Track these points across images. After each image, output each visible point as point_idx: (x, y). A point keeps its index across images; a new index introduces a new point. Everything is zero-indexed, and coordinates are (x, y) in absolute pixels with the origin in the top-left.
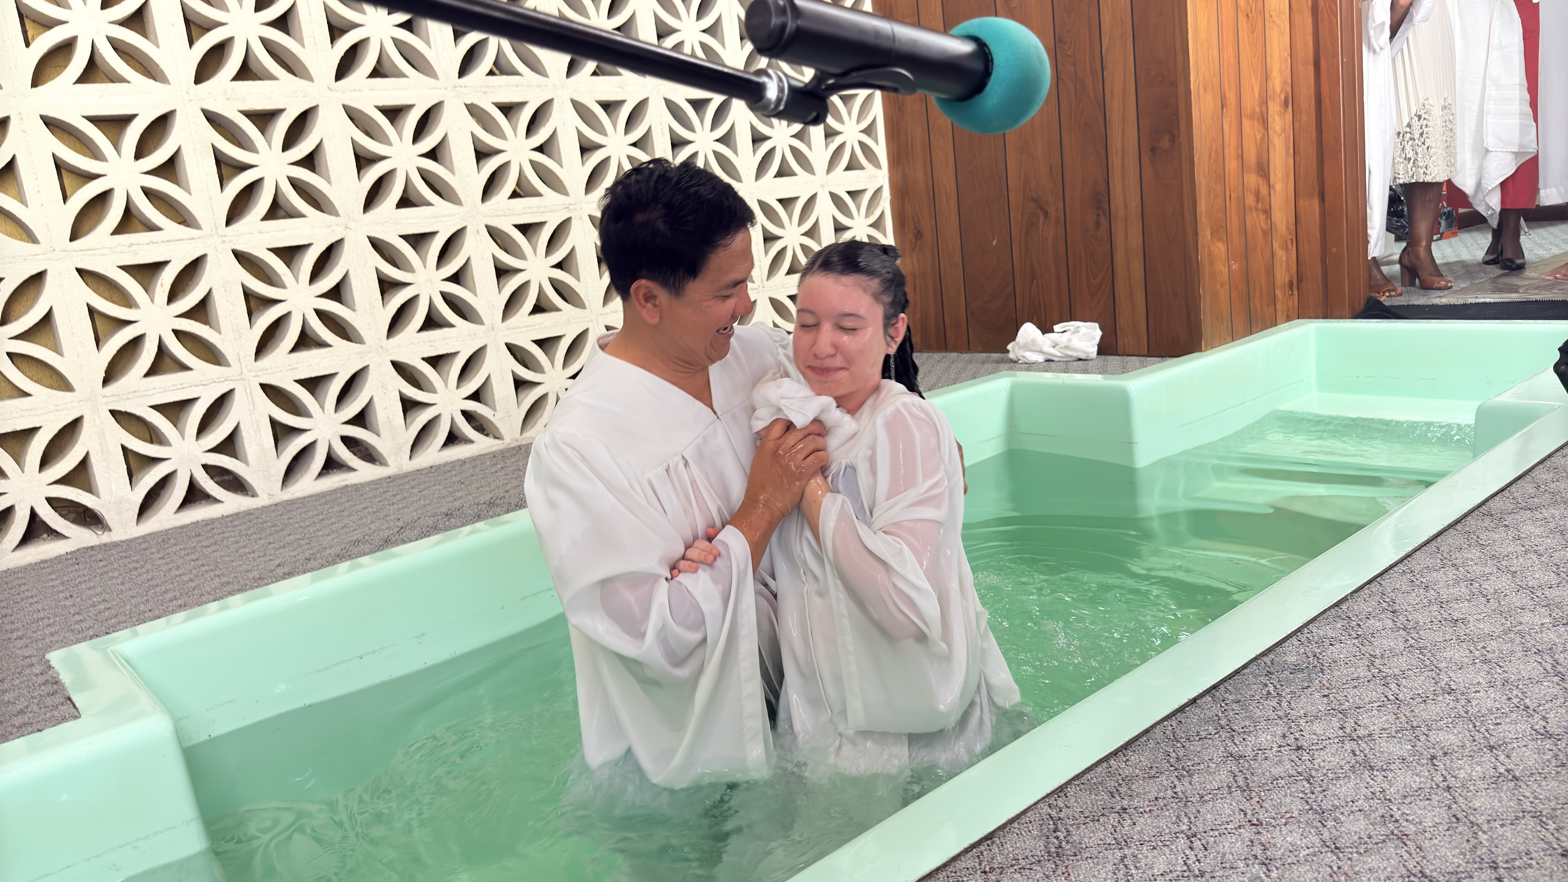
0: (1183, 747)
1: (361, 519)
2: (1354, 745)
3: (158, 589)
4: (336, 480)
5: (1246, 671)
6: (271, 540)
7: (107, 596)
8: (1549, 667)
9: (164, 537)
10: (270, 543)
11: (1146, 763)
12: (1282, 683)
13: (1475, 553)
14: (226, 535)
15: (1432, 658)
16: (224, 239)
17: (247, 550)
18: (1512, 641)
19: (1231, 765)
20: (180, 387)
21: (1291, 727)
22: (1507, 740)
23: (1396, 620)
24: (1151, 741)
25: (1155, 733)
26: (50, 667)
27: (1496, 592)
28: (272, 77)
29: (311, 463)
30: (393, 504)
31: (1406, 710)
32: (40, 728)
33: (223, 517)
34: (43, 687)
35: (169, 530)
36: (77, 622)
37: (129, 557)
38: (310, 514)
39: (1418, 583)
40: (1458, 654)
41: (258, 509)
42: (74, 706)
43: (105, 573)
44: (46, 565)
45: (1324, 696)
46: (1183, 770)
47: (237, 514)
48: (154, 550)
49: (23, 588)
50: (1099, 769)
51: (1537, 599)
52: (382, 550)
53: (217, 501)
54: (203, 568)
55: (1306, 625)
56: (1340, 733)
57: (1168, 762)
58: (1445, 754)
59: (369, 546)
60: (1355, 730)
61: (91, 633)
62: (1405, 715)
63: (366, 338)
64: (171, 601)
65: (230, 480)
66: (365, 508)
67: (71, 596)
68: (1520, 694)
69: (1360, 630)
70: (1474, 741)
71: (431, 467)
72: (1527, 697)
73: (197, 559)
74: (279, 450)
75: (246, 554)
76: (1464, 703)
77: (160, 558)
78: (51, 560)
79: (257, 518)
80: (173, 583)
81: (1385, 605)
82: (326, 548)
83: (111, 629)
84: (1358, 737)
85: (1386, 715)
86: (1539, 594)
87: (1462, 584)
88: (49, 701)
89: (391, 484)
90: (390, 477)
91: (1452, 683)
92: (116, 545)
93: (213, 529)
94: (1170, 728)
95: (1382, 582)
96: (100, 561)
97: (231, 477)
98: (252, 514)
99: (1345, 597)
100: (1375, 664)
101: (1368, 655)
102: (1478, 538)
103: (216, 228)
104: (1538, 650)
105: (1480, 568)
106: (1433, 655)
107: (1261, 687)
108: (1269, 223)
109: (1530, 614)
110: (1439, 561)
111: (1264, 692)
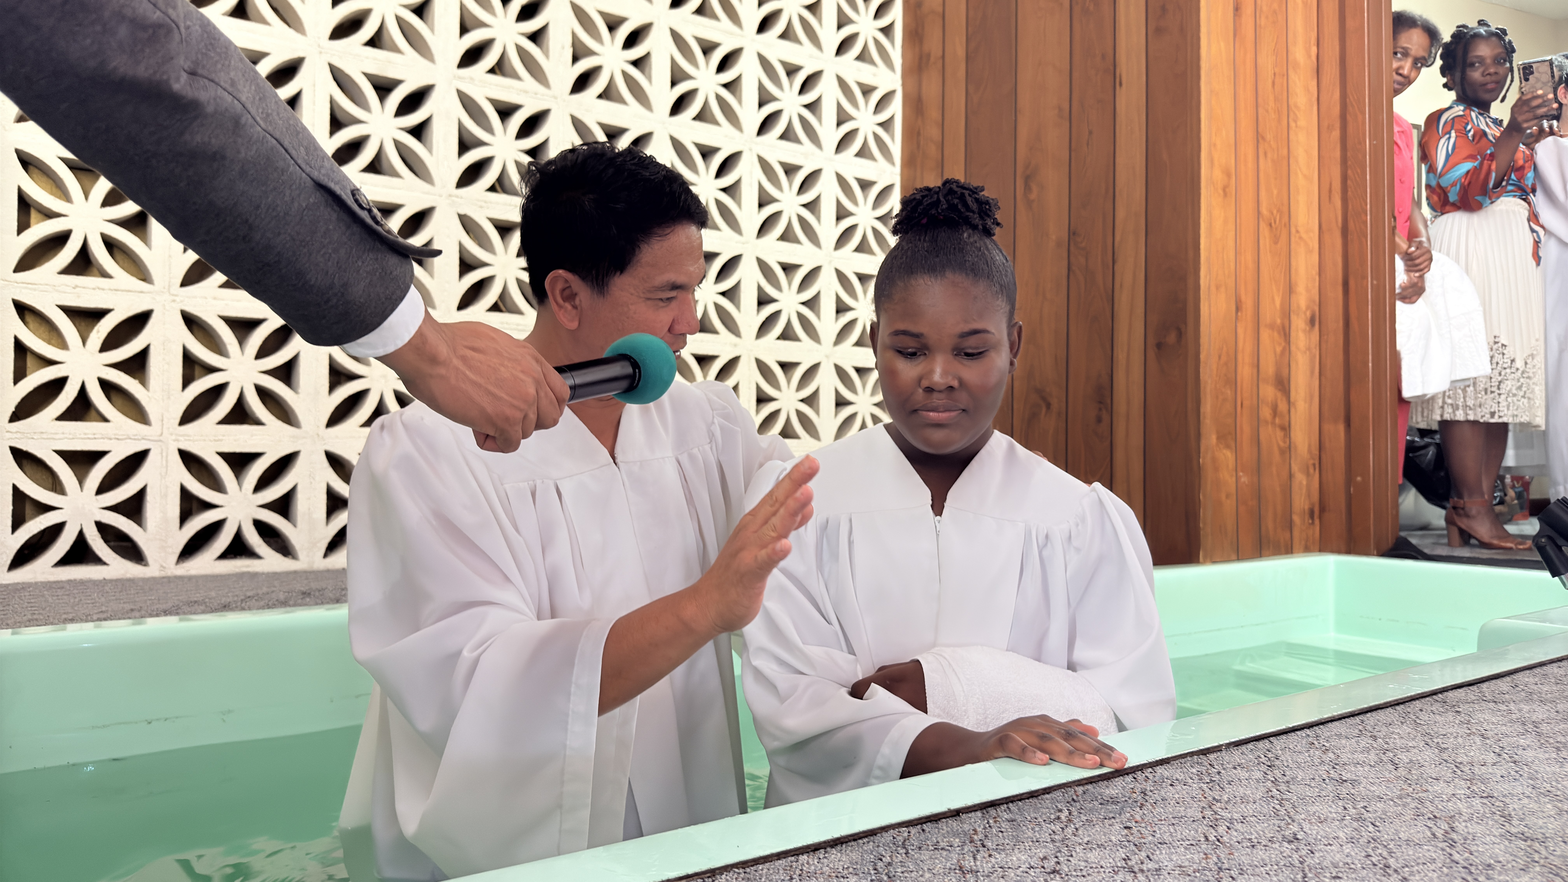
0: (907, 853)
2: (1129, 877)
4: (237, 565)
8: (1439, 833)
11: (844, 863)
12: (1082, 811)
13: (1405, 730)
15: (1290, 810)
16: (175, 298)
18: (1405, 805)
19: (953, 877)
21: (1060, 851)
23: (1268, 772)
27: (1411, 762)
29: (216, 542)
31: (1222, 851)
33: (103, 580)
35: (40, 582)
39: (1319, 746)
40: (1327, 809)
41: (147, 577)
45: (1125, 828)
47: (120, 579)
51: (1459, 773)
53: (103, 563)
55: (1152, 764)
56: (1120, 863)
57: (874, 865)
60: (1142, 863)
62: (1218, 857)
63: (303, 423)
65: (122, 545)
68: (1385, 854)
69: (1218, 776)
72: (1393, 857)
74: (183, 523)
76: (1304, 854)
81: (1263, 759)
84: (1142, 871)
85: (1193, 854)
86: (1466, 769)
87: (1373, 753)
90: (295, 571)
91: (1302, 833)
94: (906, 834)
95: (1274, 740)
97: (125, 542)
98: (140, 580)
100: (1213, 807)
101: (1210, 799)
102: (1417, 718)
103: (169, 286)
104: (1435, 817)
105: (1403, 741)
106: (1294, 807)
107: (1052, 811)
108: (1288, 442)
109: (1442, 784)
110: (1357, 731)
111: (1053, 817)
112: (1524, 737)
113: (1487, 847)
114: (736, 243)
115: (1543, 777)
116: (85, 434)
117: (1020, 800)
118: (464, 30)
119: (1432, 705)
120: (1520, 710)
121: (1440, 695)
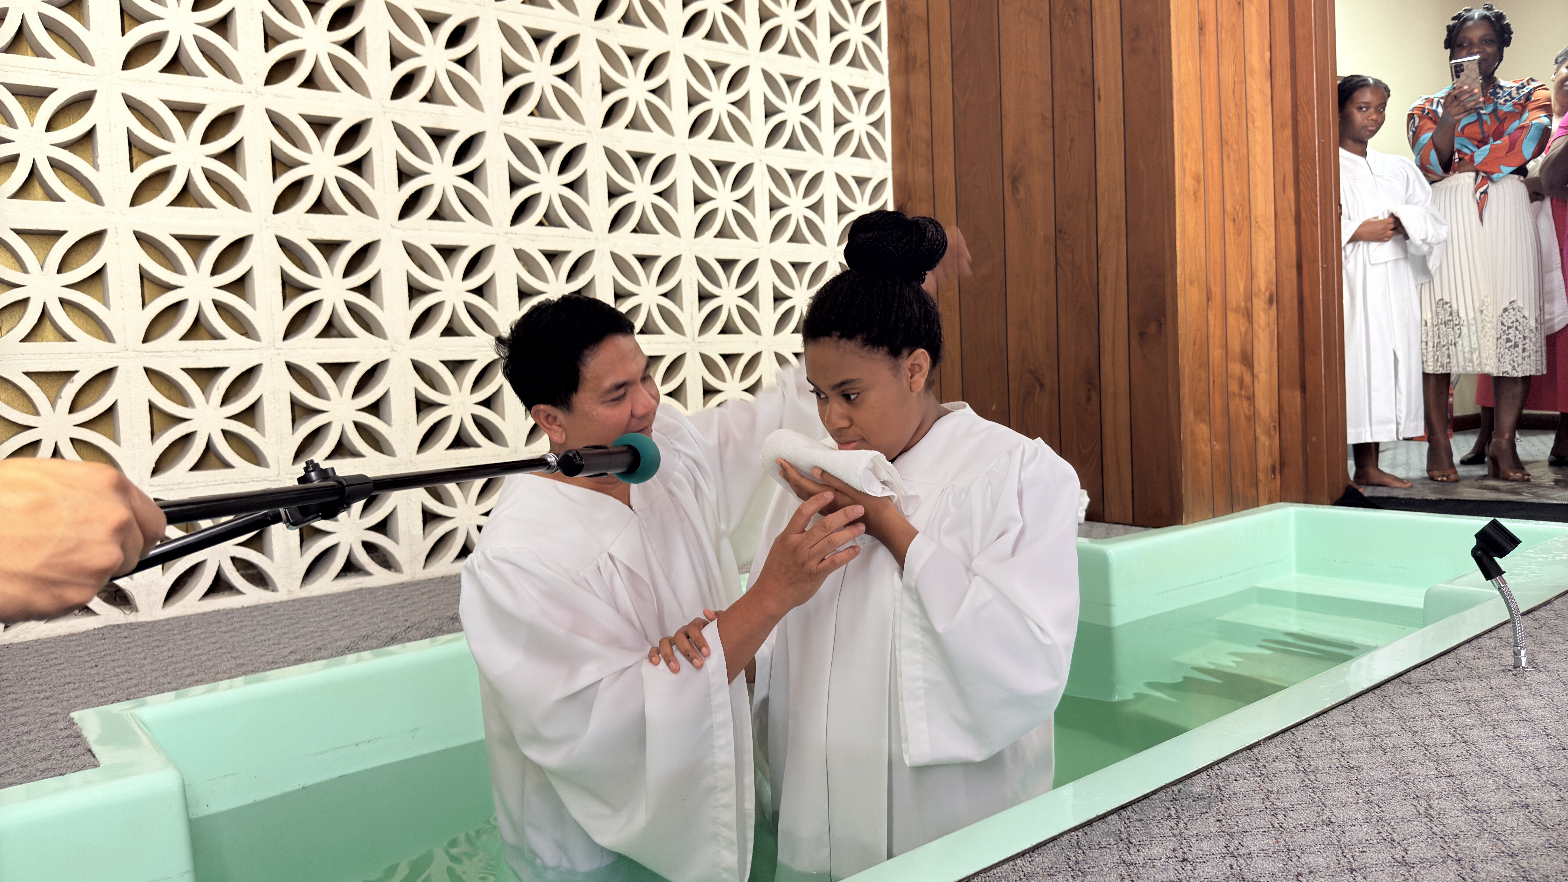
0: (1084, 853)
1: (371, 618)
2: (1233, 861)
3: (177, 666)
4: (352, 583)
5: (1154, 797)
6: (286, 630)
7: (130, 668)
8: (1422, 810)
9: (186, 622)
10: (284, 633)
11: (1047, 864)
12: (1184, 808)
13: (1386, 714)
14: (244, 624)
15: (1321, 797)
16: (280, 351)
17: (263, 638)
18: (1396, 787)
19: (1122, 870)
20: (221, 483)
21: (1182, 843)
22: (1368, 865)
23: (1298, 763)
24: (1056, 847)
25: (1061, 841)
26: (74, 724)
27: (1394, 746)
28: (343, 213)
29: (331, 564)
30: (403, 607)
31: (1286, 836)
32: (63, 773)
33: (243, 608)
34: (66, 740)
35: (192, 615)
36: (100, 688)
37: (152, 636)
38: (325, 610)
39: (1327, 735)
40: (1345, 794)
41: (275, 603)
42: (94, 756)
43: (129, 648)
44: (74, 638)
45: (1218, 820)
46: (1079, 870)
47: (256, 607)
48: (176, 632)
49: (52, 656)
50: (1006, 866)
51: (1428, 755)
52: (389, 645)
53: (239, 592)
54: (220, 651)
55: (1217, 763)
56: (1224, 850)
57: (1068, 864)
58: (1311, 872)
59: (376, 641)
60: (1238, 849)
61: (113, 698)
62: (1285, 840)
63: (397, 452)
64: (188, 676)
65: (252, 575)
66: (377, 609)
67: (96, 666)
68: (1389, 830)
69: (1264, 770)
70: (1339, 864)
71: (443, 577)
72: (1395, 833)
73: (216, 643)
74: (303, 549)
75: (261, 641)
76: (1339, 834)
77: (181, 640)
78: (79, 634)
79: (275, 611)
80: (192, 661)
81: (1292, 751)
82: (337, 640)
83: (132, 696)
84: (1239, 855)
85: (1268, 839)
86: (1432, 751)
87: (1366, 738)
88: (71, 751)
89: (404, 590)
90: (403, 584)
91: (1333, 817)
92: (141, 625)
93: (233, 617)
94: (1076, 838)
95: (1296, 733)
96: (126, 637)
97: (255, 571)
98: (271, 607)
99: (1258, 742)
100: (1270, 798)
101: (1265, 791)
102: (1392, 701)
103: (274, 341)
104: (1417, 796)
105: (1386, 726)
106: (1323, 794)
107: (1164, 810)
108: (1252, 409)
109: (1418, 767)
110: (1351, 718)
111: (1166, 814)
112: (1469, 716)
113: (1454, 820)
114: (753, 248)
115: (1485, 754)
116: (215, 481)
117: (1139, 802)
118: (506, 77)
119: (1400, 687)
120: (1465, 689)
121: (1405, 676)
